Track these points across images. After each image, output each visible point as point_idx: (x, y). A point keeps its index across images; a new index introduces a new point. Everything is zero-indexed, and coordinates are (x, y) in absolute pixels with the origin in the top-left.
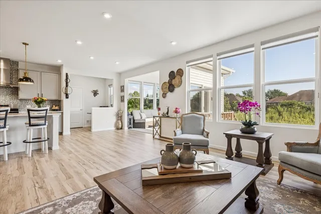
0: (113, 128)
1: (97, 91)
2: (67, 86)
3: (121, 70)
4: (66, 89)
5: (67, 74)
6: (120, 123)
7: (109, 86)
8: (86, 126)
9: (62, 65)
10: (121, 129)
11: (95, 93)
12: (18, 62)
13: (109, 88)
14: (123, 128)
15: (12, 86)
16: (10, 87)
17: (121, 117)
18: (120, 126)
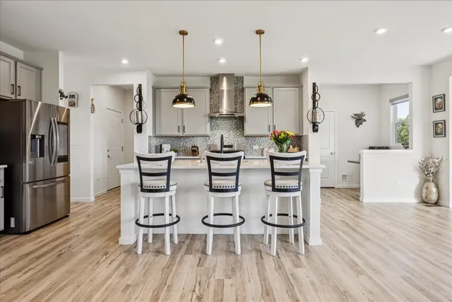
0: (412, 200)
1: (362, 115)
2: (314, 107)
3: (430, 58)
4: (314, 114)
5: (314, 84)
6: (434, 190)
7: (391, 101)
8: (340, 186)
9: (307, 69)
10: (437, 204)
11: (359, 120)
12: (243, 78)
13: (392, 107)
14: (442, 202)
15: (237, 115)
16: (235, 118)
17: (436, 174)
18: (434, 197)
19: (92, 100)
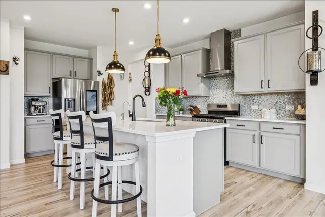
19: (130, 74)
